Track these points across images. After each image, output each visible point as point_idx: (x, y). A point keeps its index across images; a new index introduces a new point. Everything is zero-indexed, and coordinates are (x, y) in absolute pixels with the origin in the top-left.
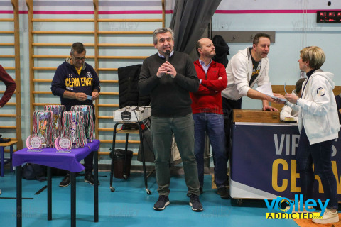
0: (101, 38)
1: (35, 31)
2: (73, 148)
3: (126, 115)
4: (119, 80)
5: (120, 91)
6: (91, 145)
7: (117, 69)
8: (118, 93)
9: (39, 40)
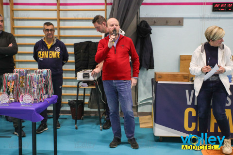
0: (61, 23)
1: (15, 17)
2: (35, 102)
3: (86, 75)
4: (75, 52)
5: (75, 60)
6: (50, 100)
7: (73, 44)
8: (74, 61)
9: (18, 24)
